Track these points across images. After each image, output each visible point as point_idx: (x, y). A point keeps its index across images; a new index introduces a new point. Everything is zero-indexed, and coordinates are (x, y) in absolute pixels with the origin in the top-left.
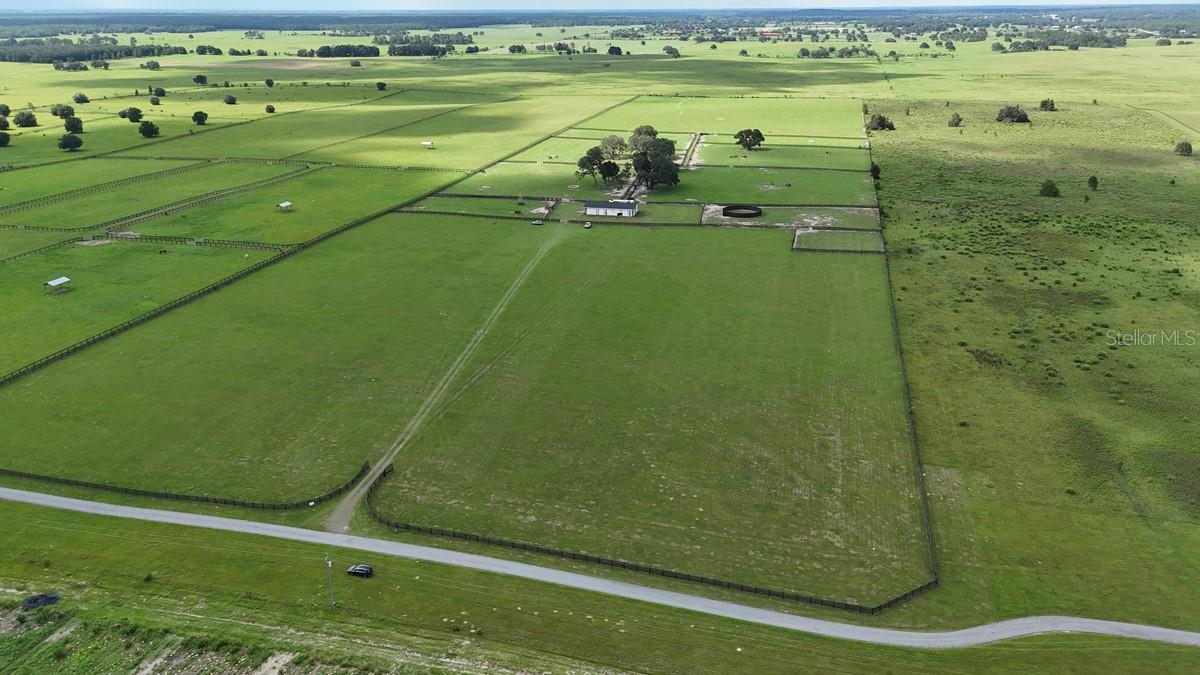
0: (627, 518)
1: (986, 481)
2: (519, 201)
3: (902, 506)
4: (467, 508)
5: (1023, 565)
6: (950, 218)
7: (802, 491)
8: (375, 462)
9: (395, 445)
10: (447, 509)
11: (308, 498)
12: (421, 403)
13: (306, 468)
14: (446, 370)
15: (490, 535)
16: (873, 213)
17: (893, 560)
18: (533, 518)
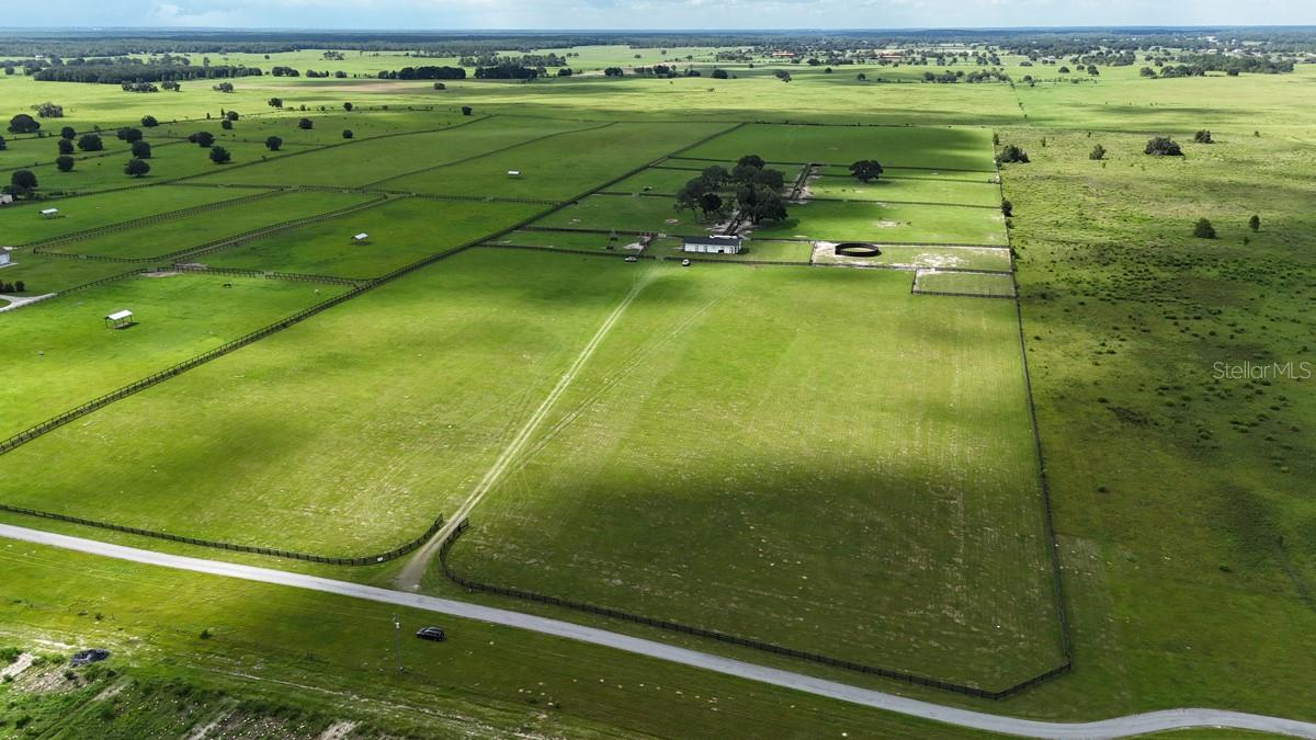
0: (722, 585)
1: (1128, 554)
2: (612, 235)
3: (1031, 580)
4: (548, 568)
5: (1170, 650)
6: (1091, 260)
7: (918, 561)
8: (449, 516)
9: (471, 497)
10: (526, 568)
11: (376, 553)
12: (501, 452)
13: (375, 521)
14: (528, 418)
15: (572, 599)
16: (1005, 254)
17: (1021, 640)
18: (619, 582)
